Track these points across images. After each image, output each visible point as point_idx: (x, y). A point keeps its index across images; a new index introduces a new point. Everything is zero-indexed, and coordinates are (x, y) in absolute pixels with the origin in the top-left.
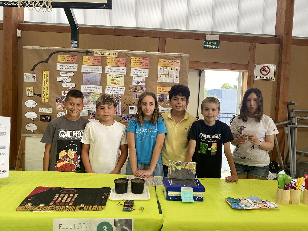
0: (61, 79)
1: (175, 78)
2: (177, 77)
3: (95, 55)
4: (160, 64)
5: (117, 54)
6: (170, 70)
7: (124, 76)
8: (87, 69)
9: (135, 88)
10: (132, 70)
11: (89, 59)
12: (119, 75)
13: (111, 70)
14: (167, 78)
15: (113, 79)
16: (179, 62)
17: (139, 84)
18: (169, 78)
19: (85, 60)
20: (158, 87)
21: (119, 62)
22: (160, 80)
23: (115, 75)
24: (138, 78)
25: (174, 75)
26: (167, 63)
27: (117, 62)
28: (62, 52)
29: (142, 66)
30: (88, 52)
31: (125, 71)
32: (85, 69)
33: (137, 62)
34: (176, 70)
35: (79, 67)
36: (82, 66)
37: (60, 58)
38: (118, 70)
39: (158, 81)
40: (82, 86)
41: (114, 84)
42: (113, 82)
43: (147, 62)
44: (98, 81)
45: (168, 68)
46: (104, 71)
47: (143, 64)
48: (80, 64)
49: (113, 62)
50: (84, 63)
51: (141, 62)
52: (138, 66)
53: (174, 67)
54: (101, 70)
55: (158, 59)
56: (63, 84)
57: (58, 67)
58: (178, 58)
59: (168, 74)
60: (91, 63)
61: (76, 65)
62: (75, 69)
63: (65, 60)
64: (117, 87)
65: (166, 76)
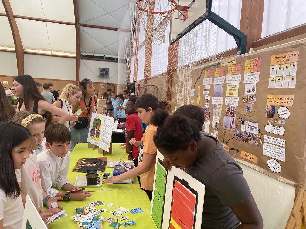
0: (205, 92)
2: (293, 79)
3: (222, 66)
4: (273, 62)
5: (236, 61)
6: (285, 68)
7: (238, 84)
8: (217, 81)
9: (246, 98)
10: (246, 76)
11: (218, 70)
12: (235, 84)
13: (230, 79)
14: (280, 81)
15: (231, 89)
16: (298, 54)
17: (250, 93)
18: (283, 81)
19: (217, 73)
20: (269, 96)
21: (236, 69)
22: (271, 85)
23: (232, 84)
24: (250, 85)
25: (289, 76)
28: (207, 68)
29: (254, 69)
30: (219, 64)
31: (240, 78)
32: (215, 81)
33: (250, 65)
34: (292, 67)
35: (213, 80)
36: (215, 79)
37: (206, 73)
38: (235, 79)
39: (269, 88)
40: (213, 98)
41: (231, 94)
42: (231, 92)
43: (259, 63)
44: (222, 92)
45: (282, 66)
46: (225, 81)
47: (256, 66)
48: (214, 77)
49: (233, 70)
50: (216, 75)
51: (254, 64)
52: (251, 70)
53: (290, 63)
54: (224, 80)
55: (271, 55)
56: (205, 96)
57: (204, 82)
58: (297, 47)
59: (282, 75)
60: (219, 74)
61: (211, 78)
62: (211, 82)
63: (208, 74)
64: (233, 98)
65: (279, 79)
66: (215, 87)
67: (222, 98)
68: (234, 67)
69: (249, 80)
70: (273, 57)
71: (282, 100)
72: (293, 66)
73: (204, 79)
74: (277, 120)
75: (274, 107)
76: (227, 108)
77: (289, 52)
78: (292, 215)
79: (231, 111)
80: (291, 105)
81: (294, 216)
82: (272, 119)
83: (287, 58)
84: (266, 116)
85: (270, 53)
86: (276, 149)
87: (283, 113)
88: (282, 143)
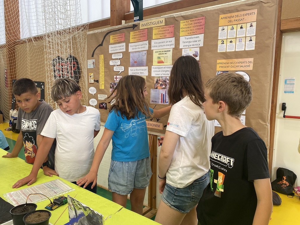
0: (113, 62)
1: (248, 42)
2: (251, 40)
3: (141, 28)
4: (221, 22)
5: (164, 21)
6: (239, 29)
7: (171, 50)
8: (134, 47)
10: (182, 39)
11: (135, 34)
12: (166, 50)
13: (157, 45)
14: (234, 43)
15: (160, 56)
16: (256, 13)
18: (237, 43)
19: (133, 37)
20: (218, 61)
21: (167, 32)
22: (221, 48)
23: (161, 50)
24: (190, 50)
25: (246, 37)
26: (233, 19)
27: (164, 32)
28: (114, 31)
29: (194, 31)
30: (134, 26)
31: (173, 42)
32: (132, 48)
33: (188, 26)
35: (127, 46)
36: (130, 44)
37: (112, 38)
38: (165, 44)
39: (218, 51)
40: (130, 68)
41: (160, 62)
42: (159, 60)
43: (202, 24)
44: (145, 61)
45: (235, 26)
46: (150, 47)
47: (197, 27)
48: (127, 42)
49: (160, 33)
50: (131, 40)
51: (194, 25)
52: (189, 32)
53: (247, 23)
54: (147, 46)
55: (219, 14)
56: (115, 68)
57: (110, 49)
58: (254, 5)
59: (235, 37)
60: (137, 39)
61: (124, 44)
62: (123, 49)
63: (116, 40)
64: (164, 66)
65: (231, 42)
66: (131, 55)
67: (147, 68)
68: (162, 29)
69: (188, 44)
70: (222, 16)
71: (237, 65)
72: (250, 26)
73: (110, 46)
76: (156, 79)
77: (244, 10)
79: (161, 83)
80: (251, 68)
83: (242, 17)
85: (217, 12)
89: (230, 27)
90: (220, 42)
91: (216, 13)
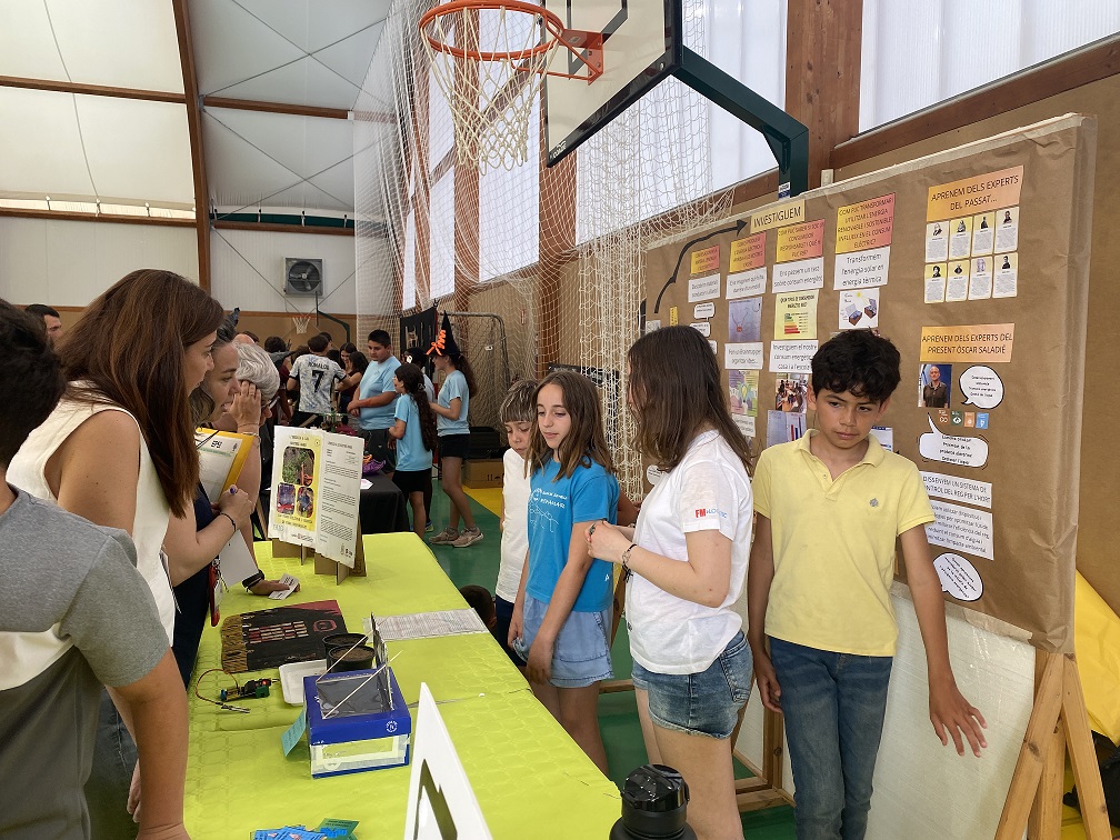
2: (1007, 266)
3: (754, 229)
4: (935, 208)
5: (803, 210)
7: (816, 293)
8: (738, 286)
10: (841, 262)
11: (743, 247)
12: (805, 294)
13: (786, 278)
15: (791, 311)
16: (1020, 179)
18: (973, 275)
19: (737, 256)
20: (926, 332)
21: (807, 241)
22: (936, 291)
23: (795, 295)
24: (859, 295)
25: (993, 255)
26: (962, 199)
27: (801, 241)
29: (870, 238)
30: (741, 224)
31: (821, 273)
32: (733, 287)
33: (857, 223)
34: (1001, 226)
35: (723, 283)
36: (730, 278)
37: (695, 260)
38: (803, 276)
39: (926, 301)
41: (791, 330)
42: (789, 323)
43: (887, 215)
44: (758, 325)
46: (769, 285)
47: (876, 227)
48: (725, 274)
49: (791, 243)
50: (733, 266)
51: (869, 220)
52: (858, 240)
53: (996, 210)
54: (763, 282)
55: (928, 186)
57: (691, 292)
58: (1015, 153)
59: (967, 255)
60: (745, 261)
61: (717, 277)
62: (715, 291)
63: (703, 264)
64: (798, 343)
65: (958, 271)
66: (731, 307)
67: (759, 346)
68: (799, 234)
69: (853, 277)
70: (934, 190)
71: (974, 344)
72: (1005, 221)
73: (691, 283)
74: (962, 416)
75: (946, 370)
77: (990, 170)
78: (1030, 745)
79: (790, 392)
80: (1006, 358)
81: (1034, 749)
82: (942, 412)
83: (985, 193)
84: (921, 403)
85: (923, 177)
86: (962, 518)
87: (981, 388)
88: (980, 494)
89: (956, 224)
90: (929, 272)
91: (919, 181)
